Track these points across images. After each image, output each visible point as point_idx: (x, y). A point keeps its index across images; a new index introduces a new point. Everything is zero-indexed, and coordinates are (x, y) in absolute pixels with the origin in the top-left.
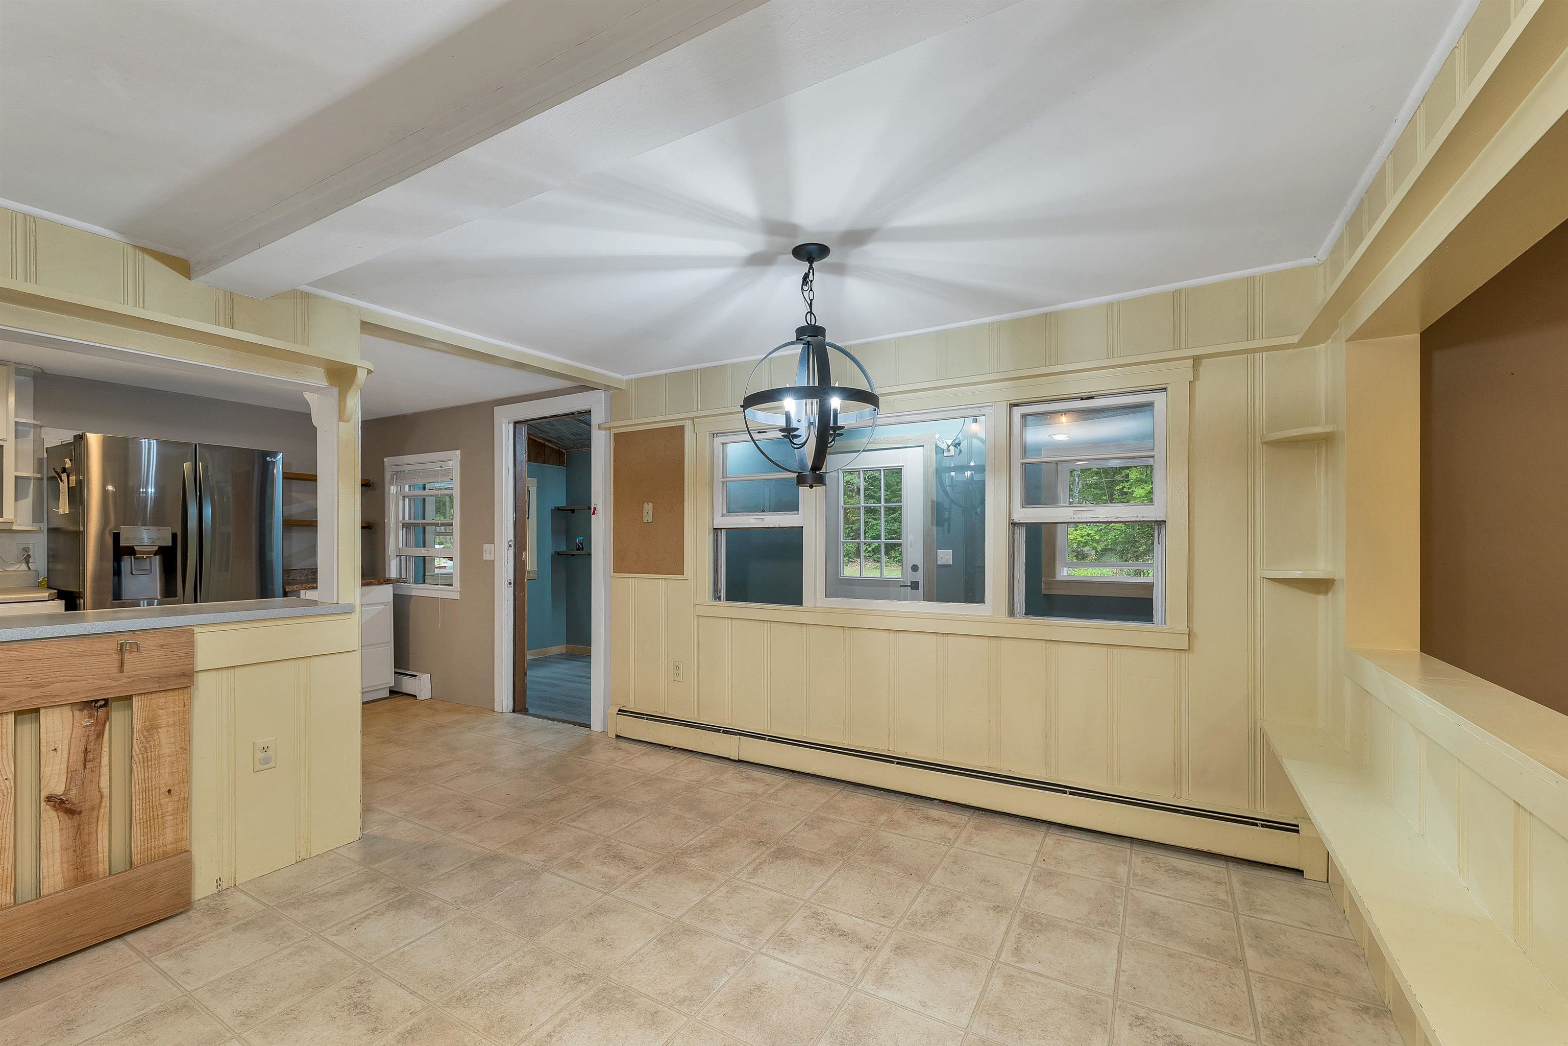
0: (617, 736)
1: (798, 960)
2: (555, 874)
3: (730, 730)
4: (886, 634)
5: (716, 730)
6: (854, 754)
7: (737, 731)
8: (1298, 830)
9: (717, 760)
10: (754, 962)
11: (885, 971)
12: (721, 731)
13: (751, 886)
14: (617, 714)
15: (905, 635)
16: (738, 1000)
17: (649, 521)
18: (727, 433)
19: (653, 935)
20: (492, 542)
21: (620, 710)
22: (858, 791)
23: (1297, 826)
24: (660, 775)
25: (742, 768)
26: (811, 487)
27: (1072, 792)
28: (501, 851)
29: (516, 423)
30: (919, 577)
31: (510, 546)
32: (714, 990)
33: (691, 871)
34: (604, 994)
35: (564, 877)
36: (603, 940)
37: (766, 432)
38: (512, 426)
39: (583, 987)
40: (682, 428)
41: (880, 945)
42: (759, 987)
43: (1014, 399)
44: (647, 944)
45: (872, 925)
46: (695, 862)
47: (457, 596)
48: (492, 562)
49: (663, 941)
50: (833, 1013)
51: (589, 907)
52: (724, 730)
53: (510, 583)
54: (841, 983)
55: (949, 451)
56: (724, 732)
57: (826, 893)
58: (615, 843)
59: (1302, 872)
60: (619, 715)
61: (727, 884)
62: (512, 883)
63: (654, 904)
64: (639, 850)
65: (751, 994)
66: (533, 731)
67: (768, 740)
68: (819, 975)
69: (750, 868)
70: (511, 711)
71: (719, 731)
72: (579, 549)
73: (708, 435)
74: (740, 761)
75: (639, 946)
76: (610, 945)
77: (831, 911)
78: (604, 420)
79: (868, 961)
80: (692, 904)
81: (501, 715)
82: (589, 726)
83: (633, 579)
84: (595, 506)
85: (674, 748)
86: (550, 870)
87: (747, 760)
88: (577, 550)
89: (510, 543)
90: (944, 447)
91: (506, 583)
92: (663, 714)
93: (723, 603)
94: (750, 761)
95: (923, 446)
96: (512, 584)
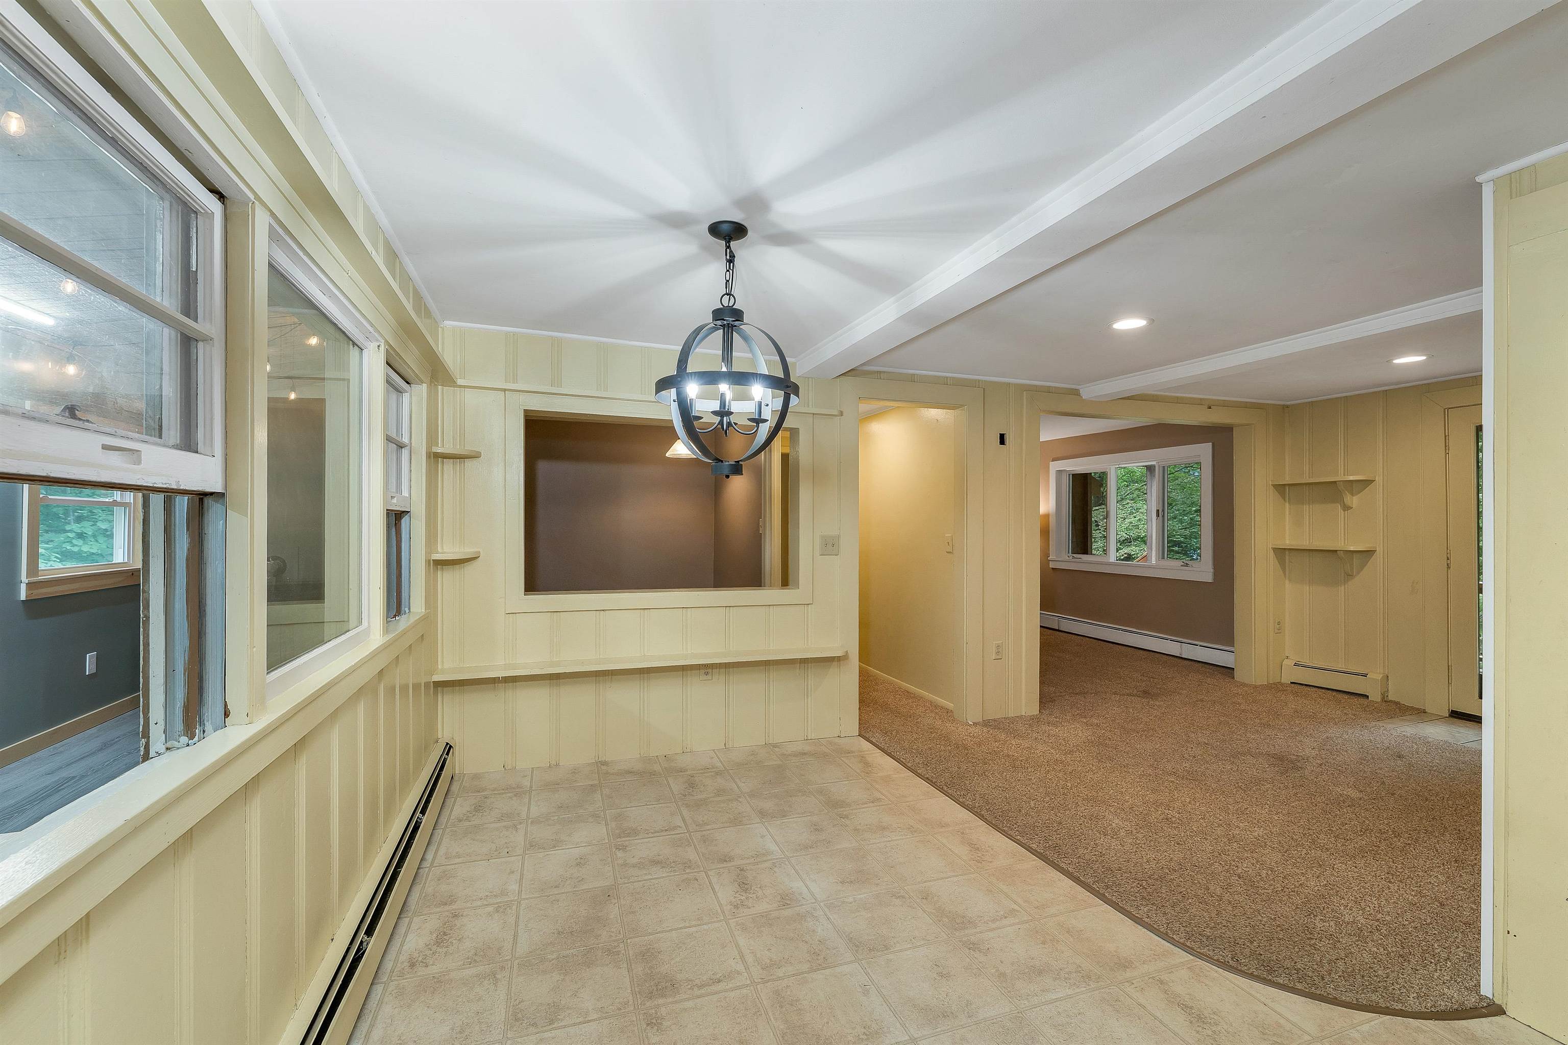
34: (957, 926)
36: (941, 975)
39: (973, 938)
44: (901, 951)
49: (885, 946)
75: (908, 952)
76: (936, 965)
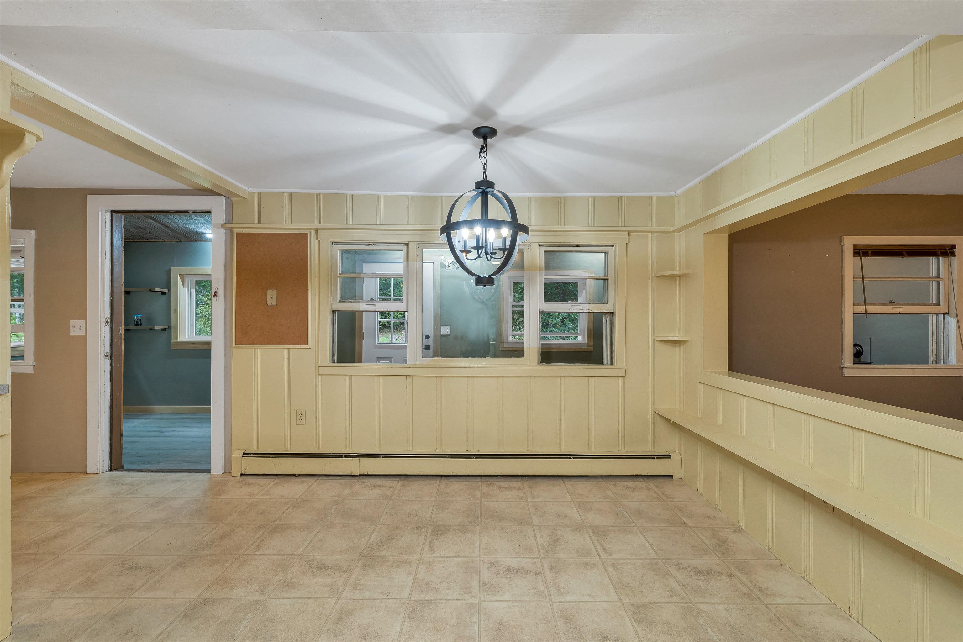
0: (242, 475)
1: (507, 597)
2: (278, 598)
3: (351, 455)
4: (465, 379)
5: (339, 456)
6: (447, 457)
7: (356, 455)
8: (671, 457)
9: (339, 478)
10: (484, 608)
11: (557, 585)
12: (343, 457)
13: (438, 558)
14: (242, 457)
15: (479, 378)
16: (497, 637)
17: (273, 304)
18: (345, 242)
19: (401, 616)
20: (84, 317)
21: (244, 454)
22: (449, 480)
23: (670, 455)
24: (303, 497)
25: (366, 480)
26: (485, 286)
27: (574, 457)
28: (207, 595)
29: (113, 213)
30: (430, 342)
31: (107, 322)
32: (476, 638)
33: (389, 561)
35: (289, 598)
37: (375, 245)
38: (108, 215)
40: (307, 235)
41: (541, 570)
42: (501, 624)
43: (542, 242)
45: (527, 560)
46: (385, 554)
47: (30, 370)
48: (84, 338)
50: (554, 621)
51: (333, 614)
52: (345, 456)
53: (107, 356)
54: (542, 601)
55: (449, 266)
56: (345, 457)
57: (486, 548)
58: (311, 558)
59: (672, 476)
60: (244, 458)
61: (421, 563)
62: (243, 619)
63: (382, 593)
64: (335, 558)
65: (500, 630)
66: (148, 484)
67: (382, 457)
68: (527, 601)
69: (427, 546)
70: (108, 471)
71: (341, 457)
72: (137, 325)
73: (329, 242)
74: (360, 475)
77: (499, 559)
78: (224, 221)
79: (544, 582)
80: (410, 584)
81: (96, 476)
82: (209, 471)
83: (256, 349)
84: (216, 290)
85: (299, 475)
86: (272, 596)
87: (366, 473)
88: (135, 326)
89: (106, 320)
90: (446, 264)
91: (103, 356)
92: (287, 451)
93: (336, 364)
94: (368, 474)
95: (433, 262)
96: (109, 356)
